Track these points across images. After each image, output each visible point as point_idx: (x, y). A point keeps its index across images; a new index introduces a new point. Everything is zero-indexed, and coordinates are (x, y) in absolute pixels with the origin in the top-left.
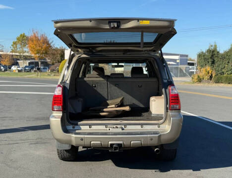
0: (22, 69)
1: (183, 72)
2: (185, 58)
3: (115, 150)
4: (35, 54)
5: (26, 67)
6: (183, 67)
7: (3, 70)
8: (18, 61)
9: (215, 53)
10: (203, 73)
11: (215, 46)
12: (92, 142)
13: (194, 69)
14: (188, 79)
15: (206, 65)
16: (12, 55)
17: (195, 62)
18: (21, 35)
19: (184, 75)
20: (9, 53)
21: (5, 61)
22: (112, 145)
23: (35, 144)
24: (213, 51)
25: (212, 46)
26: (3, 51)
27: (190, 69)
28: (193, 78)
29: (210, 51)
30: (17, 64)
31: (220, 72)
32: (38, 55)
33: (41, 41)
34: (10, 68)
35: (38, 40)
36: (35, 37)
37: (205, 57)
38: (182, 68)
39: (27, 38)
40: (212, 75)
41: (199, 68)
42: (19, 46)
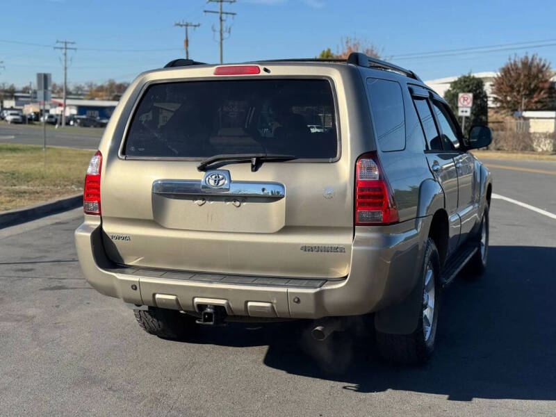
3: (206, 320)
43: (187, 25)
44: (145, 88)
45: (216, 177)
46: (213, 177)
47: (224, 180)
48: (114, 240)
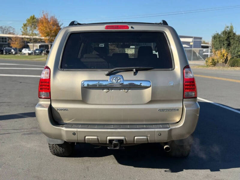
0: (32, 52)
1: (196, 55)
2: (199, 40)
3: (115, 147)
4: (46, 36)
5: (37, 50)
6: (197, 50)
7: (14, 53)
8: (29, 44)
9: (232, 34)
10: (218, 56)
11: (232, 27)
12: (87, 137)
13: (208, 52)
14: (202, 63)
15: (221, 47)
16: (22, 38)
17: (210, 44)
18: (31, 16)
19: (197, 59)
20: (19, 36)
21: (15, 44)
22: (111, 141)
23: (28, 134)
24: (229, 33)
25: (228, 27)
26: (14, 34)
27: (204, 52)
28: (207, 61)
29: (226, 32)
30: (27, 47)
31: (236, 55)
32: (47, 38)
33: (51, 23)
34: (21, 51)
35: (48, 22)
36: (46, 19)
37: (221, 39)
38: (195, 51)
39: (37, 20)
40: (227, 58)
41: (213, 50)
42: (29, 28)
44: (68, 35)
45: (116, 78)
46: (115, 78)
47: (120, 80)
48: (58, 111)
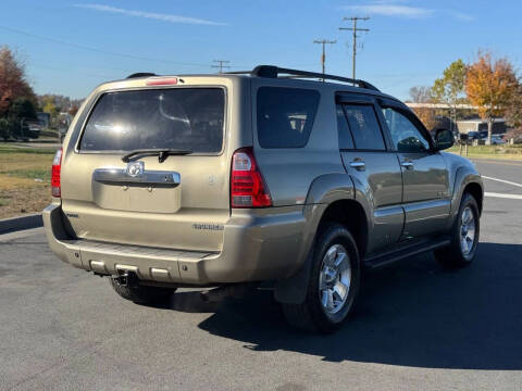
4: (481, 104)
12: (92, 263)
18: (454, 64)
32: (486, 107)
33: (496, 74)
35: (489, 73)
36: (484, 66)
39: (467, 69)
42: (448, 88)
43: (324, 43)
44: (99, 96)
